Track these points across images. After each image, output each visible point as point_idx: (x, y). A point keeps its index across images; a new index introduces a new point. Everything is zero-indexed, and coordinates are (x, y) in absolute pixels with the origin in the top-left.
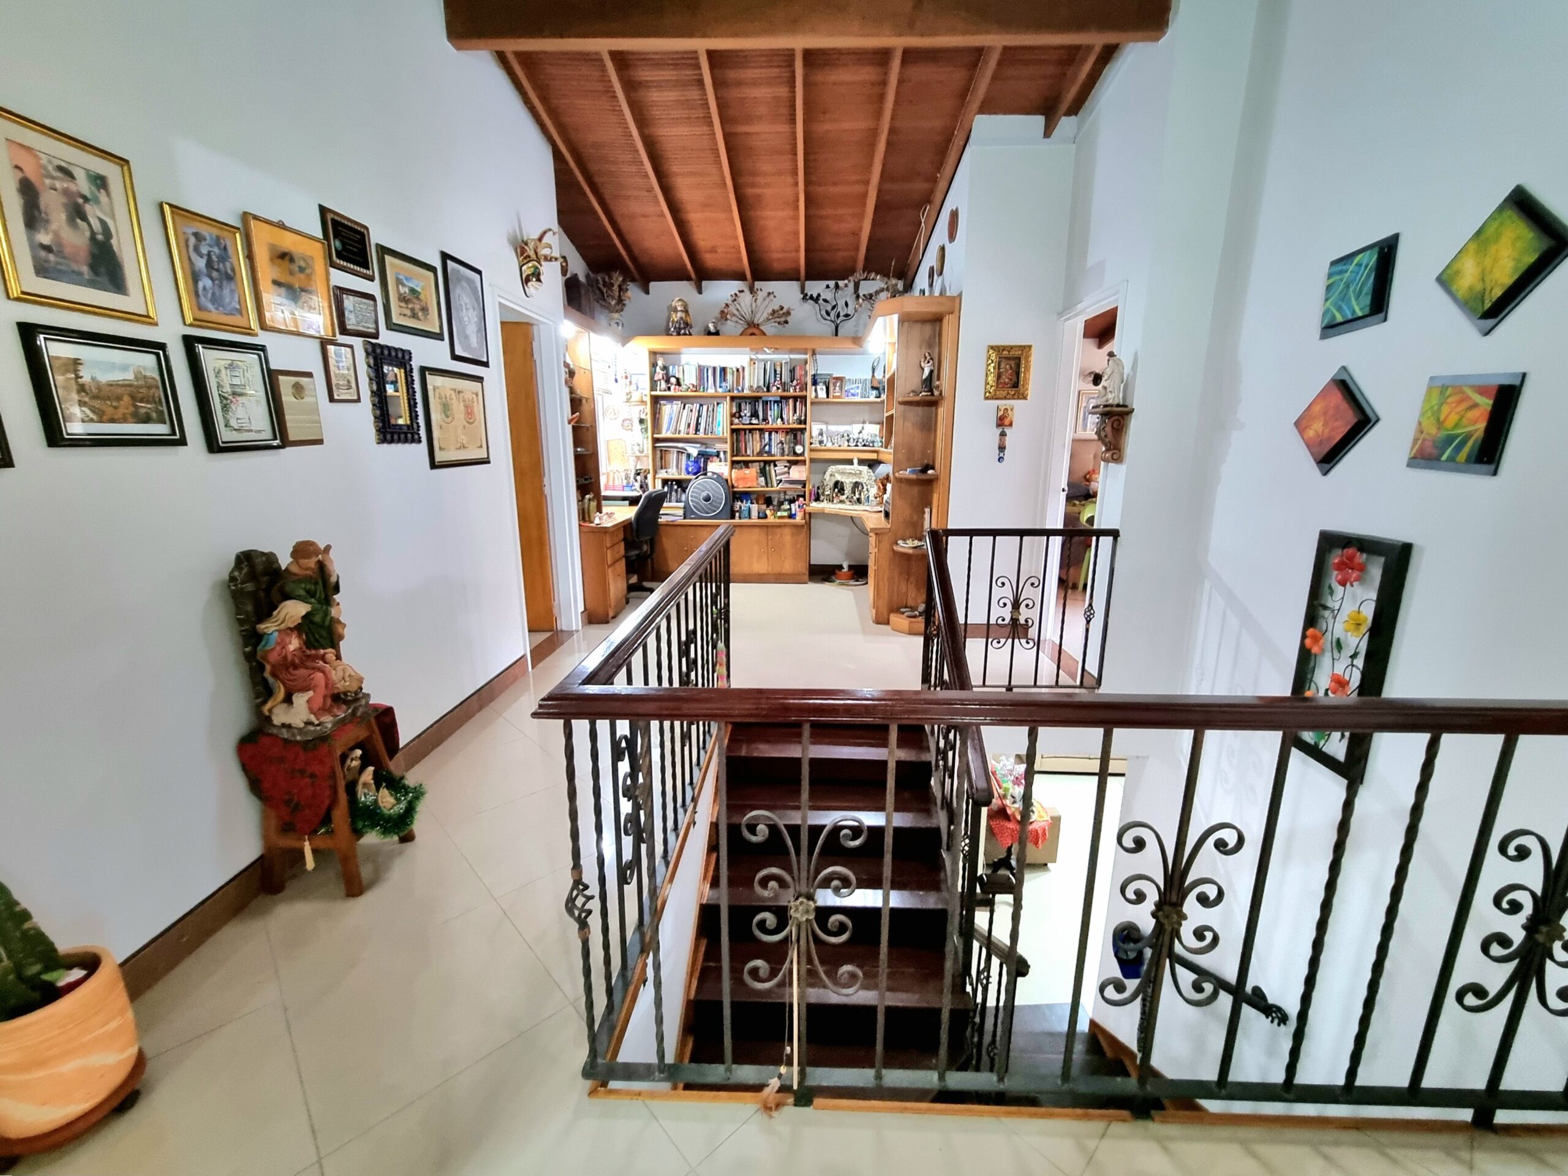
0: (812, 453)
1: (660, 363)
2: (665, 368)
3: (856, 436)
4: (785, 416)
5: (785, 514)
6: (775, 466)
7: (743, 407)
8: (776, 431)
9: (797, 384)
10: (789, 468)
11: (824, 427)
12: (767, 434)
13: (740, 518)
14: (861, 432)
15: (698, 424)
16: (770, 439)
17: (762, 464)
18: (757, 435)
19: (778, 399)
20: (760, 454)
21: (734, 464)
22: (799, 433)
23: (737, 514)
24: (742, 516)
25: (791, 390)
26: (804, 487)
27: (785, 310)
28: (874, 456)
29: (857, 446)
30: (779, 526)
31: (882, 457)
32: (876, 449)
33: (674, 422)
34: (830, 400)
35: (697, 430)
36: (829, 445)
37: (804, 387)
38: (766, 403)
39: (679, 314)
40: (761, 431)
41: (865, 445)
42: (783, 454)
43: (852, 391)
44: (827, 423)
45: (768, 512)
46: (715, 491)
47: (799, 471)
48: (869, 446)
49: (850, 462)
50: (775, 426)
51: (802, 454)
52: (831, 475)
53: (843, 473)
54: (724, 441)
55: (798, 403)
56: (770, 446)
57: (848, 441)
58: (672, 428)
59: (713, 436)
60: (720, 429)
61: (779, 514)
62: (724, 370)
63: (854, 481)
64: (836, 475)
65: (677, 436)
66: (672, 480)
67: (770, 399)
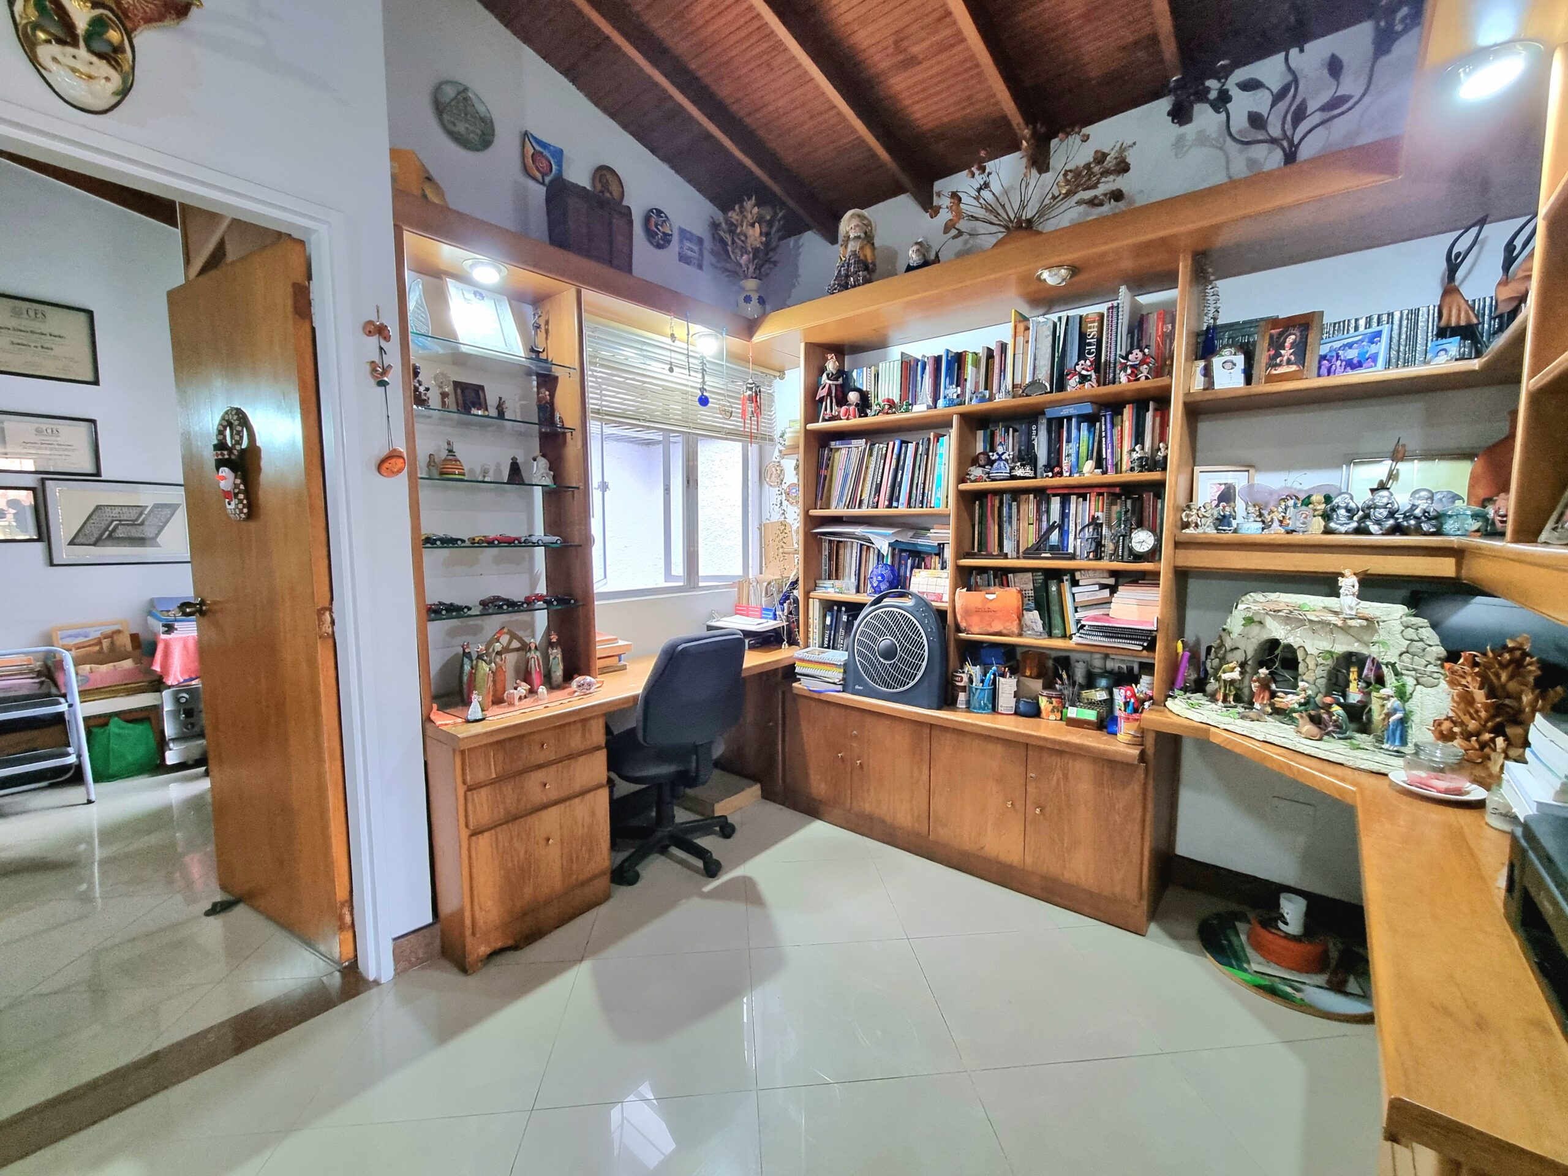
0: (1181, 553)
1: (831, 365)
2: (841, 373)
3: (1361, 497)
4: (1106, 453)
5: (1091, 715)
6: (1075, 583)
7: (998, 440)
8: (1082, 491)
9: (1143, 362)
10: (1113, 590)
11: (1239, 480)
12: (1056, 504)
13: (969, 707)
14: (1382, 486)
15: (895, 485)
16: (1064, 515)
17: (1040, 577)
18: (1029, 506)
19: (1088, 409)
20: (1033, 552)
21: (965, 578)
22: (1148, 497)
23: (962, 697)
24: (975, 702)
25: (1123, 378)
26: (1151, 647)
27: (1110, 162)
28: (1445, 567)
29: (1360, 531)
30: (1062, 751)
31: (1479, 570)
32: (1454, 541)
33: (850, 484)
34: (1260, 387)
35: (893, 498)
36: (1251, 529)
37: (1163, 366)
38: (1056, 426)
39: (852, 246)
40: (1042, 494)
41: (1397, 529)
42: (1098, 551)
43: (1352, 354)
44: (1249, 466)
45: (1043, 702)
46: (906, 637)
47: (1141, 603)
48: (1419, 531)
49: (1328, 584)
50: (1076, 479)
51: (1154, 554)
52: (1249, 621)
53: (1291, 619)
54: (942, 519)
55: (1149, 415)
56: (1063, 534)
57: (1327, 517)
58: (846, 498)
59: (925, 510)
60: (941, 495)
61: (1072, 712)
62: (958, 359)
63: (1341, 648)
64: (1269, 622)
65: (856, 512)
66: (840, 604)
67: (1065, 412)
